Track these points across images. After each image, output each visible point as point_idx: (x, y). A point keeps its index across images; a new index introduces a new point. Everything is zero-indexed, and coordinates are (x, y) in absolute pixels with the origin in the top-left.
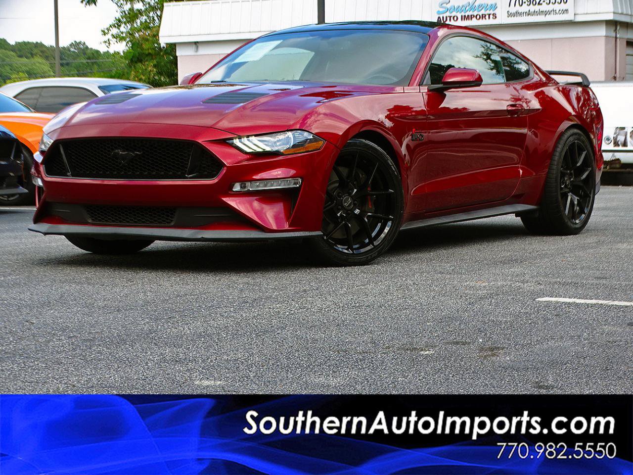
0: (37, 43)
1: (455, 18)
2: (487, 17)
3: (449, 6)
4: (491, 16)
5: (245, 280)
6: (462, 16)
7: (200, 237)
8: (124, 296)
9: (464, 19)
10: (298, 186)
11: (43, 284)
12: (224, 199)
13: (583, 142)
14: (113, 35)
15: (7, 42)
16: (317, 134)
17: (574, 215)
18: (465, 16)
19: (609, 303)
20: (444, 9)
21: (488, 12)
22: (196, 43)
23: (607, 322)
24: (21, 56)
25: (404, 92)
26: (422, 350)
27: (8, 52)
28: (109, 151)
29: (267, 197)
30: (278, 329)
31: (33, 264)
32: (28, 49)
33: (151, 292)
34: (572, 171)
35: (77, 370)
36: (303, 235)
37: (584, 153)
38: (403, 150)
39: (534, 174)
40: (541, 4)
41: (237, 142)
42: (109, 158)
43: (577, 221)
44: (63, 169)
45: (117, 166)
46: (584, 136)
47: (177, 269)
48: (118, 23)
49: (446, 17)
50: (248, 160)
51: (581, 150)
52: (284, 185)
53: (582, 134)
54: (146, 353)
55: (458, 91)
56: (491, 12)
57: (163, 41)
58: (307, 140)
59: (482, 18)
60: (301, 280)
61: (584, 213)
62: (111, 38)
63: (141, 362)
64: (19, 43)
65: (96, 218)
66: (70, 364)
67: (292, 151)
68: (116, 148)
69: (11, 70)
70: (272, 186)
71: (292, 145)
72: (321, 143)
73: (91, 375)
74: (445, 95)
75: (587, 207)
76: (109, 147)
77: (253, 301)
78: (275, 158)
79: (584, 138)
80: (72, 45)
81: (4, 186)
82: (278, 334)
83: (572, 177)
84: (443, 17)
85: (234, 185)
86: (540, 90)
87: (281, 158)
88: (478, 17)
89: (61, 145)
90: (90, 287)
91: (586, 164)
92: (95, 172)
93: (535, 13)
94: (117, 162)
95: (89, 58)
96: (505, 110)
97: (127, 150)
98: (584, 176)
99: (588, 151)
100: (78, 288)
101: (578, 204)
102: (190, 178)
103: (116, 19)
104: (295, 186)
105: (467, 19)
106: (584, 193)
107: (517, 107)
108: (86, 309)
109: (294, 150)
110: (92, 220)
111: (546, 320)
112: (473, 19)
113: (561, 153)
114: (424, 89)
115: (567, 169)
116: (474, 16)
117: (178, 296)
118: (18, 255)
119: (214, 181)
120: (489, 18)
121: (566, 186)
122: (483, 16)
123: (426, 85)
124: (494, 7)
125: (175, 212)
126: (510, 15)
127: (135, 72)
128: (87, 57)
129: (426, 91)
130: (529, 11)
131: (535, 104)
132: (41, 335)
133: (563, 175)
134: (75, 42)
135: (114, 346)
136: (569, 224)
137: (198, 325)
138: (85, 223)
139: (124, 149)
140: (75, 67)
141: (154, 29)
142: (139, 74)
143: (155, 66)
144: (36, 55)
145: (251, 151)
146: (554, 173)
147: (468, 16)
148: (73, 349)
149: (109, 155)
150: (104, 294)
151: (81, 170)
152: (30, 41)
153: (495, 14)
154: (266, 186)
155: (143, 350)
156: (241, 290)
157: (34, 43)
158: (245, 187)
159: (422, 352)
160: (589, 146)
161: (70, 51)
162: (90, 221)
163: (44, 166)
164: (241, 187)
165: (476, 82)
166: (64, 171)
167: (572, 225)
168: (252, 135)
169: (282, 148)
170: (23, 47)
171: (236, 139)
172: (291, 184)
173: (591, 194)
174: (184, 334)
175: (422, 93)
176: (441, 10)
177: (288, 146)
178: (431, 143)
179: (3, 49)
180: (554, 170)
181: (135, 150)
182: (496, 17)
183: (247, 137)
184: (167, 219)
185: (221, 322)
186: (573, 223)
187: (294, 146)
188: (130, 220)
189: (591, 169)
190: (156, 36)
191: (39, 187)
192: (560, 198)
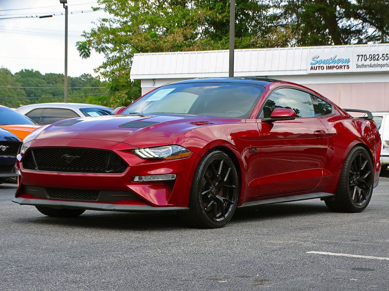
0: (59, 74)
1: (322, 68)
2: (343, 67)
3: (318, 60)
4: (346, 67)
5: (137, 235)
6: (327, 66)
7: (112, 208)
8: (59, 243)
9: (328, 69)
10: (174, 179)
11: (14, 234)
12: (128, 186)
13: (365, 155)
14: (101, 73)
15: (40, 73)
16: (187, 148)
17: (358, 200)
18: (329, 66)
19: (349, 256)
20: (315, 62)
21: (344, 64)
22: (154, 80)
23: (340, 267)
24: (49, 83)
25: (246, 123)
26: (220, 280)
27: (40, 79)
28: (60, 155)
29: (155, 185)
30: (142, 265)
31: (13, 221)
32: (53, 78)
33: (77, 241)
34: (359, 173)
35: (14, 285)
36: (177, 209)
37: (366, 162)
38: (243, 158)
39: (332, 174)
40: (379, 60)
41: (137, 151)
42: (61, 159)
43: (360, 204)
44: (34, 165)
45: (65, 164)
46: (366, 151)
47: (99, 227)
48: (105, 66)
49: (316, 67)
50: (143, 162)
51: (364, 160)
52: (166, 178)
53: (365, 150)
54: (58, 276)
55: (281, 122)
56: (346, 64)
57: (132, 78)
58: (180, 151)
59: (340, 68)
60: (171, 236)
61: (366, 199)
62: (100, 75)
63: (53, 282)
64: (47, 74)
65: (52, 196)
66: (12, 281)
67: (171, 158)
68: (65, 153)
69: (42, 91)
70: (158, 179)
71: (171, 154)
72: (189, 154)
73: (21, 288)
74: (273, 124)
75: (368, 195)
76: (60, 153)
77: (136, 248)
78: (160, 161)
79: (367, 152)
80: (82, 76)
81: (12, 171)
82: (141, 268)
83: (358, 177)
84: (314, 67)
85: (134, 177)
86: (338, 121)
87: (163, 162)
88: (337, 67)
89: (32, 151)
90: (42, 237)
91: (367, 168)
92: (56, 168)
93: (375, 66)
94: (65, 162)
95: (93, 86)
96: (313, 134)
97: (71, 155)
98: (366, 176)
99: (369, 161)
100: (34, 237)
101: (362, 193)
102: (109, 173)
103: (104, 63)
104: (172, 179)
105: (330, 69)
106: (366, 187)
107: (321, 132)
108: (34, 250)
109: (173, 157)
110: (50, 196)
111: (304, 264)
112: (334, 69)
113: (350, 161)
114: (259, 121)
115: (354, 171)
116: (335, 67)
117: (92, 244)
118: (6, 216)
119: (123, 174)
120: (344, 68)
121: (354, 182)
122: (341, 67)
123: (260, 118)
124: (348, 61)
125: (99, 193)
126: (358, 66)
127: (113, 97)
128: (91, 84)
129: (261, 122)
130: (371, 64)
131: (333, 131)
132: (2, 264)
133: (351, 175)
134: (85, 74)
135: (42, 272)
136: (355, 205)
137: (96, 262)
138: (46, 198)
139: (69, 154)
140: (83, 91)
141: (128, 70)
142: (116, 98)
143: (126, 94)
144: (58, 82)
145: (146, 157)
146: (345, 173)
147: (331, 66)
148: (17, 273)
149: (61, 157)
150: (48, 241)
151: (44, 166)
152: (55, 73)
153: (349, 66)
154: (154, 178)
155: (57, 275)
156: (132, 242)
157: (57, 74)
158: (141, 179)
159: (220, 281)
160: (369, 158)
161: (81, 80)
162: (48, 197)
163: (22, 163)
164: (139, 179)
165: (292, 117)
166: (34, 166)
167: (357, 206)
168: (147, 148)
169: (165, 156)
170: (50, 77)
171: (137, 150)
172: (170, 178)
173: (370, 187)
174: (86, 267)
175: (257, 123)
176: (314, 62)
177: (169, 155)
178: (261, 154)
179: (37, 78)
180: (345, 171)
181: (76, 155)
182: (349, 68)
183: (144, 149)
184: (94, 197)
185: (111, 260)
186: (358, 205)
187: (172, 155)
188: (72, 197)
189: (370, 172)
190: (128, 74)
191: (20, 176)
192: (348, 189)
